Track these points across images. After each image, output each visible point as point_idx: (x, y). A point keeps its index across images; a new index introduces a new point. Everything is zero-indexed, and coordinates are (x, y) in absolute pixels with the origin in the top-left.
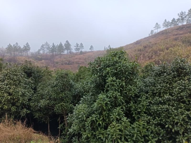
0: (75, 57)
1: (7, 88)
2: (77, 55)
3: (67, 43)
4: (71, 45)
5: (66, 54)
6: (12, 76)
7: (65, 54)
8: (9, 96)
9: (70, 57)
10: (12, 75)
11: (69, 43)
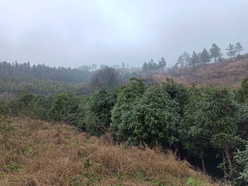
0: (228, 65)
1: (152, 111)
2: (232, 62)
3: (213, 48)
4: (220, 49)
5: (214, 63)
6: (156, 98)
7: (211, 64)
8: (155, 120)
9: (221, 67)
10: (156, 96)
11: (217, 47)
